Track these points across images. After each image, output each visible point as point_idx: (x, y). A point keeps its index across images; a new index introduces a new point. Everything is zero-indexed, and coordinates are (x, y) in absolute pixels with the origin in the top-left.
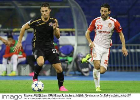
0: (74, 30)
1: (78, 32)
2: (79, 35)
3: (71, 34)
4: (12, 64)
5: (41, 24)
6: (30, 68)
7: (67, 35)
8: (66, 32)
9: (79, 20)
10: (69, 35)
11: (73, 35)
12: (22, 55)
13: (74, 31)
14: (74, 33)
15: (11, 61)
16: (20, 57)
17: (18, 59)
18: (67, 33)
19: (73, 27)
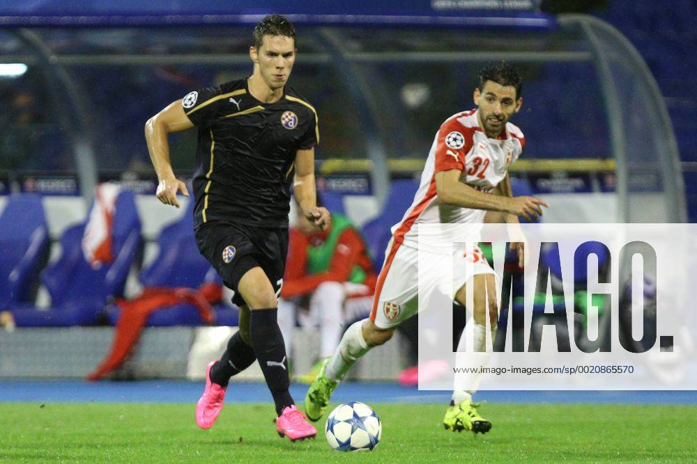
0: (611, 164)
1: (631, 173)
2: (633, 189)
3: (595, 184)
4: (318, 327)
5: (242, 113)
6: (402, 346)
7: (578, 191)
8: (572, 175)
9: (637, 121)
10: (586, 189)
11: (605, 189)
12: (364, 283)
13: (612, 173)
14: (609, 180)
15: (315, 311)
16: (357, 296)
17: (344, 305)
18: (578, 183)
19: (605, 154)
